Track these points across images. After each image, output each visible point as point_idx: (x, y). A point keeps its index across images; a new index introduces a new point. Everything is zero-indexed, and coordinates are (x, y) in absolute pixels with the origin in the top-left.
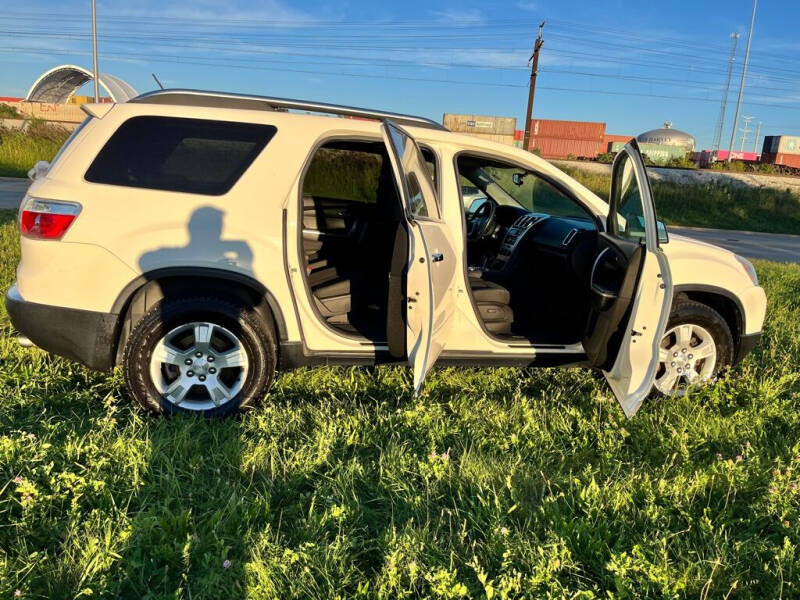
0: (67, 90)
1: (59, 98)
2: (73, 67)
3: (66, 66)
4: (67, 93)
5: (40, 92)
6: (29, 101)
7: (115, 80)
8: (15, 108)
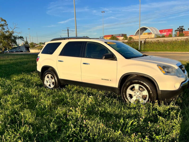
0: (143, 32)
1: (141, 34)
2: (144, 27)
3: (143, 27)
4: (143, 33)
5: (137, 33)
6: (135, 35)
7: (152, 28)
8: (132, 37)
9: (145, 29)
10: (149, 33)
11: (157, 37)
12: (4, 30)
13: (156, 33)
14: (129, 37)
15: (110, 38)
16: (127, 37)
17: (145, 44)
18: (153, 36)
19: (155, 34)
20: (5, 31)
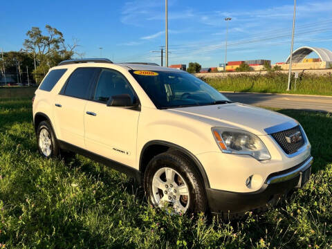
1: (299, 60)
4: (303, 58)
6: (286, 63)
8: (280, 66)
9: (307, 51)
10: (317, 60)
11: (329, 67)
12: (58, 48)
13: (329, 60)
14: (275, 65)
15: (238, 66)
16: (270, 67)
17: (301, 79)
18: (323, 65)
19: (327, 62)
20: (60, 50)
